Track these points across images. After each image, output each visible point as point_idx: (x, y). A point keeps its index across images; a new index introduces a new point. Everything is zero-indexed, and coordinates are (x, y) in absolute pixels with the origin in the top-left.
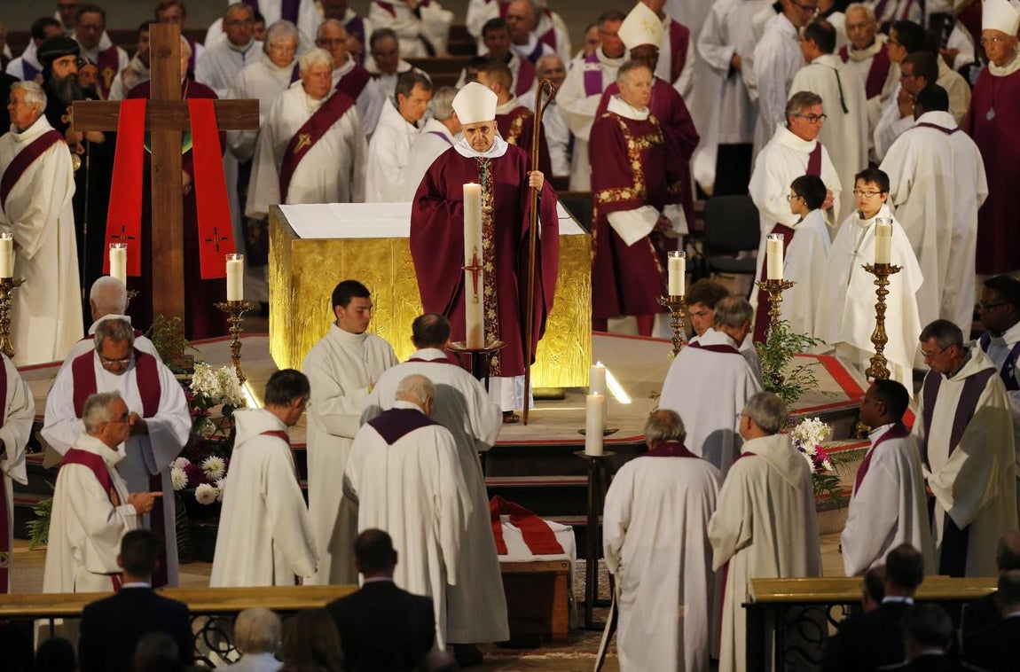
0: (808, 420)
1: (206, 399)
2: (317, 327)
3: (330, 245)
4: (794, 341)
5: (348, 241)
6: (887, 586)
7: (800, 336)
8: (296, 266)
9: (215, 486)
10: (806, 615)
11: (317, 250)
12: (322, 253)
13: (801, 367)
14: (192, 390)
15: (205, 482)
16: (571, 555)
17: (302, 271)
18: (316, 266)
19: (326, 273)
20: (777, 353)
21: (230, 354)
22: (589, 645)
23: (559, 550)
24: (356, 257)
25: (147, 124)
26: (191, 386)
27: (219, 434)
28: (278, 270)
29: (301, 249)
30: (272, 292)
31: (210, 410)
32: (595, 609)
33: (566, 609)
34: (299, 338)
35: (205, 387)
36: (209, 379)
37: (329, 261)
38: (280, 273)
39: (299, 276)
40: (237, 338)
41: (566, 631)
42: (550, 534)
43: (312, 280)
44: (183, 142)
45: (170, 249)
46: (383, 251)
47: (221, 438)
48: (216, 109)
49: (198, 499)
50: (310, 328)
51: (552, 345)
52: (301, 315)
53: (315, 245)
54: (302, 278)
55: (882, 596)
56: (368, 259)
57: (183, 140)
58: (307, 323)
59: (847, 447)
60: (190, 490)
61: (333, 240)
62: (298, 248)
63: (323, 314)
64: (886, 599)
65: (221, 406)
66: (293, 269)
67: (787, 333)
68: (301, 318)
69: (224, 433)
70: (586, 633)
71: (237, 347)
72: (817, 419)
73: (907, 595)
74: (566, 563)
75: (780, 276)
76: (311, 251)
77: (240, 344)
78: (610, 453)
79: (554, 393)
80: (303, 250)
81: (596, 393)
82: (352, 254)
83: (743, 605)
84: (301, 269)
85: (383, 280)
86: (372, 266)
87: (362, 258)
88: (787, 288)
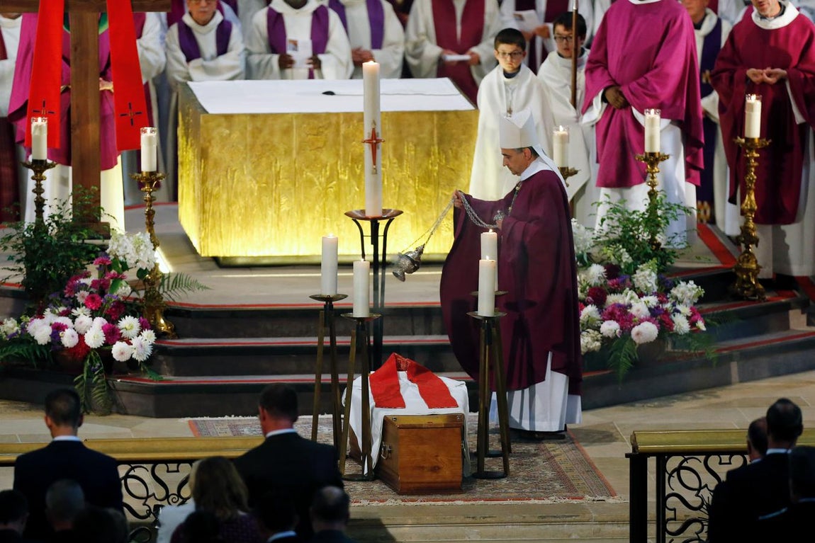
0: (683, 284)
1: (122, 263)
2: (225, 196)
3: (236, 119)
4: (670, 209)
5: (253, 116)
6: (770, 439)
7: (675, 205)
8: (205, 139)
9: (130, 344)
10: (685, 464)
11: (224, 125)
12: (230, 127)
13: (676, 234)
14: (109, 255)
15: (122, 339)
16: (464, 409)
17: (210, 144)
18: (224, 139)
19: (233, 146)
20: (654, 221)
21: (145, 220)
22: (481, 493)
23: (453, 403)
24: (260, 131)
25: (66, 6)
26: (108, 251)
27: (134, 295)
28: (187, 144)
29: (210, 123)
30: (182, 163)
31: (126, 273)
32: (486, 459)
33: (461, 459)
34: (207, 206)
35: (120, 253)
36: (125, 244)
37: (235, 135)
38: (189, 146)
39: (207, 148)
40: (151, 206)
41: (461, 479)
42: (445, 390)
43: (220, 152)
44: (100, 22)
45: (88, 123)
46: (286, 125)
47: (136, 299)
49: (114, 356)
50: (217, 197)
52: (209, 184)
53: (223, 119)
54: (210, 150)
55: (767, 449)
56: (272, 133)
58: (215, 193)
59: (719, 308)
60: (107, 348)
61: (239, 115)
62: (206, 122)
63: (230, 184)
64: (770, 451)
65: (135, 270)
66: (202, 142)
67: (664, 202)
68: (210, 188)
69: (138, 294)
70: (479, 481)
71: (150, 215)
72: (691, 282)
73: (788, 449)
74: (462, 416)
75: (657, 150)
76: (219, 126)
77: (154, 212)
80: (212, 124)
81: (487, 257)
82: (257, 128)
83: (627, 456)
84: (210, 141)
85: (286, 152)
86: (276, 140)
87: (266, 132)
88: (663, 159)
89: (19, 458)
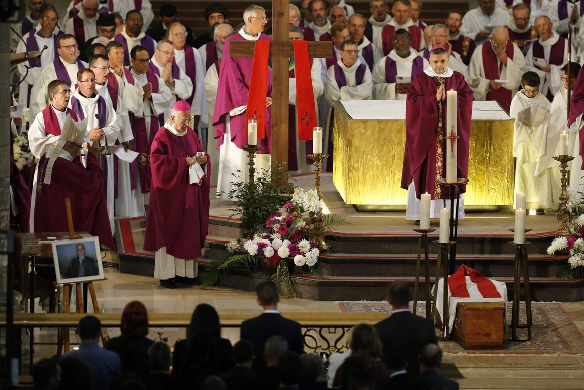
1: (300, 208)
2: (361, 169)
3: (369, 123)
5: (379, 121)
8: (350, 135)
9: (305, 256)
11: (362, 126)
12: (365, 128)
14: (293, 202)
15: (299, 253)
16: (505, 299)
17: (353, 137)
18: (362, 135)
19: (367, 139)
21: (314, 182)
22: (515, 349)
23: (498, 295)
24: (383, 130)
25: (270, 54)
26: (292, 200)
27: (307, 227)
28: (339, 137)
29: (353, 126)
31: (303, 214)
32: (517, 330)
33: (503, 329)
34: (351, 175)
35: (300, 201)
36: (302, 197)
37: (369, 133)
38: (340, 139)
39: (352, 140)
40: (318, 174)
41: (502, 341)
42: (494, 287)
43: (359, 143)
45: (281, 123)
46: (398, 127)
47: (308, 229)
48: (308, 46)
49: (295, 263)
50: (357, 170)
51: (492, 181)
52: (352, 161)
53: (361, 123)
54: (353, 141)
56: (390, 132)
57: (289, 63)
58: (355, 167)
60: (290, 258)
61: (371, 120)
62: (351, 124)
63: (365, 162)
65: (308, 212)
66: (348, 136)
68: (353, 164)
69: (310, 226)
70: (513, 342)
71: (318, 179)
74: (502, 303)
76: (358, 127)
77: (320, 178)
78: (528, 242)
79: (492, 208)
80: (355, 126)
81: (520, 209)
82: (381, 128)
84: (353, 136)
85: (398, 143)
86: (392, 136)
87: (387, 131)
89: (244, 323)
